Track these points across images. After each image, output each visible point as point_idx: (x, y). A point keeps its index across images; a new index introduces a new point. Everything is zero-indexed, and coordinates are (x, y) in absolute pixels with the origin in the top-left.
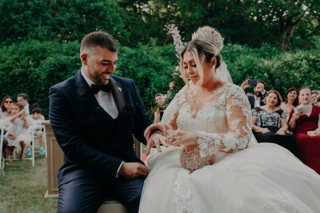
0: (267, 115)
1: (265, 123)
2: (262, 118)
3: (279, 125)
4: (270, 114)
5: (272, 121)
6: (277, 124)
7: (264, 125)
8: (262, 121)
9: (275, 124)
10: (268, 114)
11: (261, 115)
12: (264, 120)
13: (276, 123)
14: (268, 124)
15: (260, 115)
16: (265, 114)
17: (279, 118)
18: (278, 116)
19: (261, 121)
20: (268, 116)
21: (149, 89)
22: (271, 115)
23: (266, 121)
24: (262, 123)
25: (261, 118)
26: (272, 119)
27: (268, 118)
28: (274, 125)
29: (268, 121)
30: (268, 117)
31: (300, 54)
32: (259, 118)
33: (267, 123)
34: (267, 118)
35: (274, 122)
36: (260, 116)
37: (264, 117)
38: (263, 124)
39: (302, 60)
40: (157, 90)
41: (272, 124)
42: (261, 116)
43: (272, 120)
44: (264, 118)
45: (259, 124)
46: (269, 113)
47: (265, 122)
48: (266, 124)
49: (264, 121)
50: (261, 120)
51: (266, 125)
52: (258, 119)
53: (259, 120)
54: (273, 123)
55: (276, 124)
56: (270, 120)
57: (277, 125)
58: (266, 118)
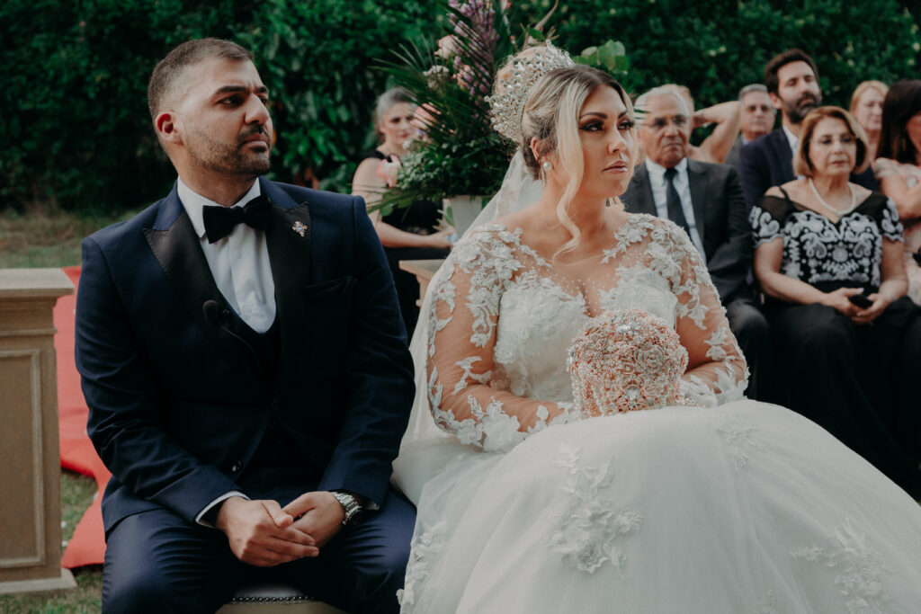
0: (826, 233)
1: (820, 270)
2: (809, 247)
3: (876, 272)
4: (838, 226)
5: (849, 259)
6: (871, 267)
7: (815, 277)
8: (807, 259)
9: (861, 269)
10: (827, 223)
11: (802, 233)
12: (815, 257)
13: (865, 262)
14: (832, 273)
15: (795, 235)
16: (816, 226)
17: (876, 238)
18: (871, 233)
19: (804, 261)
20: (832, 236)
21: (257, 31)
22: (842, 228)
23: (824, 261)
24: (805, 269)
25: (801, 246)
26: (851, 246)
27: (833, 243)
28: (856, 275)
29: (831, 259)
30: (833, 239)
32: (794, 244)
33: (828, 266)
34: (830, 246)
35: (856, 260)
36: (798, 239)
37: (817, 240)
38: (813, 271)
40: (299, 37)
41: (851, 274)
42: (803, 238)
43: (849, 251)
44: (816, 249)
45: (794, 269)
46: (835, 221)
47: (820, 263)
48: (826, 271)
49: (818, 259)
50: (803, 254)
51: (826, 277)
52: (787, 249)
53: (795, 254)
54: (853, 265)
55: (867, 270)
56: (840, 255)
57: (870, 275)
58: (826, 244)
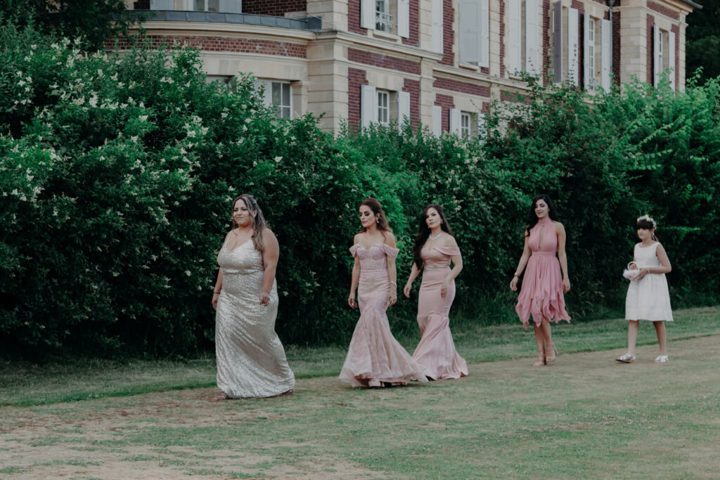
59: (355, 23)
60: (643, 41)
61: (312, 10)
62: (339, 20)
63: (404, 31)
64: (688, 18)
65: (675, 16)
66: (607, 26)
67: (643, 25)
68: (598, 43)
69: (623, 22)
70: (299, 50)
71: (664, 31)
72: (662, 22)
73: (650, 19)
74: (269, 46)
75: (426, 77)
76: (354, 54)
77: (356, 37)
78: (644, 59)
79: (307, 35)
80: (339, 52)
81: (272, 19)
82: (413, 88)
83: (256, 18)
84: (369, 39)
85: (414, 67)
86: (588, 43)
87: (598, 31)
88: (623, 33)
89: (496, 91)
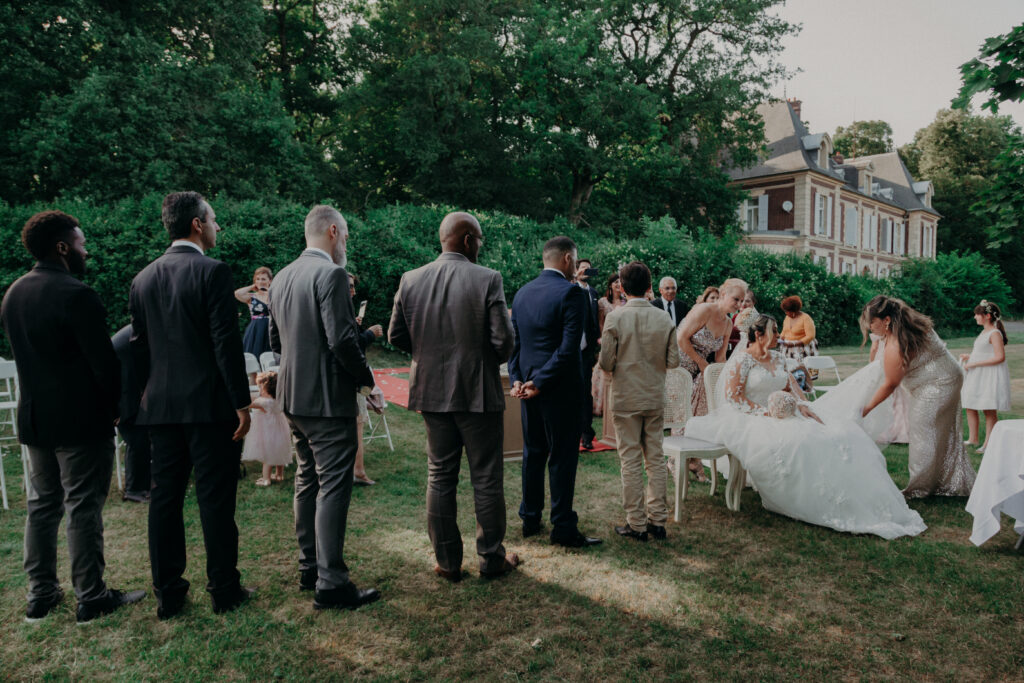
31: (626, 244)
39: (629, 255)
59: (813, 233)
60: (919, 233)
61: (796, 228)
62: (807, 232)
63: (829, 234)
64: (939, 222)
65: (932, 221)
66: (903, 227)
67: (919, 226)
68: (899, 234)
69: (910, 225)
70: (791, 243)
71: (927, 228)
72: (927, 224)
73: (922, 224)
74: (781, 242)
75: (836, 252)
76: (813, 244)
77: (812, 238)
78: (919, 240)
79: (794, 237)
80: (807, 243)
81: (781, 232)
82: (832, 255)
83: (775, 232)
84: (817, 238)
85: (831, 247)
86: (895, 234)
87: (899, 229)
88: (910, 230)
89: (859, 255)
